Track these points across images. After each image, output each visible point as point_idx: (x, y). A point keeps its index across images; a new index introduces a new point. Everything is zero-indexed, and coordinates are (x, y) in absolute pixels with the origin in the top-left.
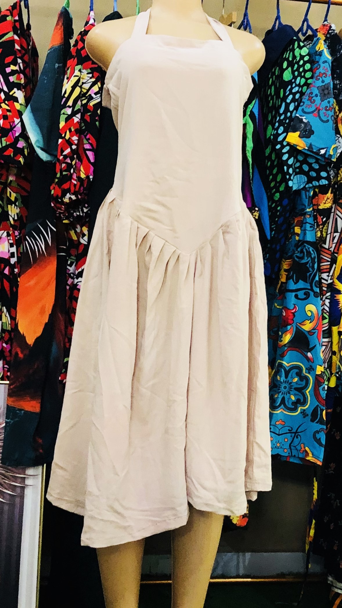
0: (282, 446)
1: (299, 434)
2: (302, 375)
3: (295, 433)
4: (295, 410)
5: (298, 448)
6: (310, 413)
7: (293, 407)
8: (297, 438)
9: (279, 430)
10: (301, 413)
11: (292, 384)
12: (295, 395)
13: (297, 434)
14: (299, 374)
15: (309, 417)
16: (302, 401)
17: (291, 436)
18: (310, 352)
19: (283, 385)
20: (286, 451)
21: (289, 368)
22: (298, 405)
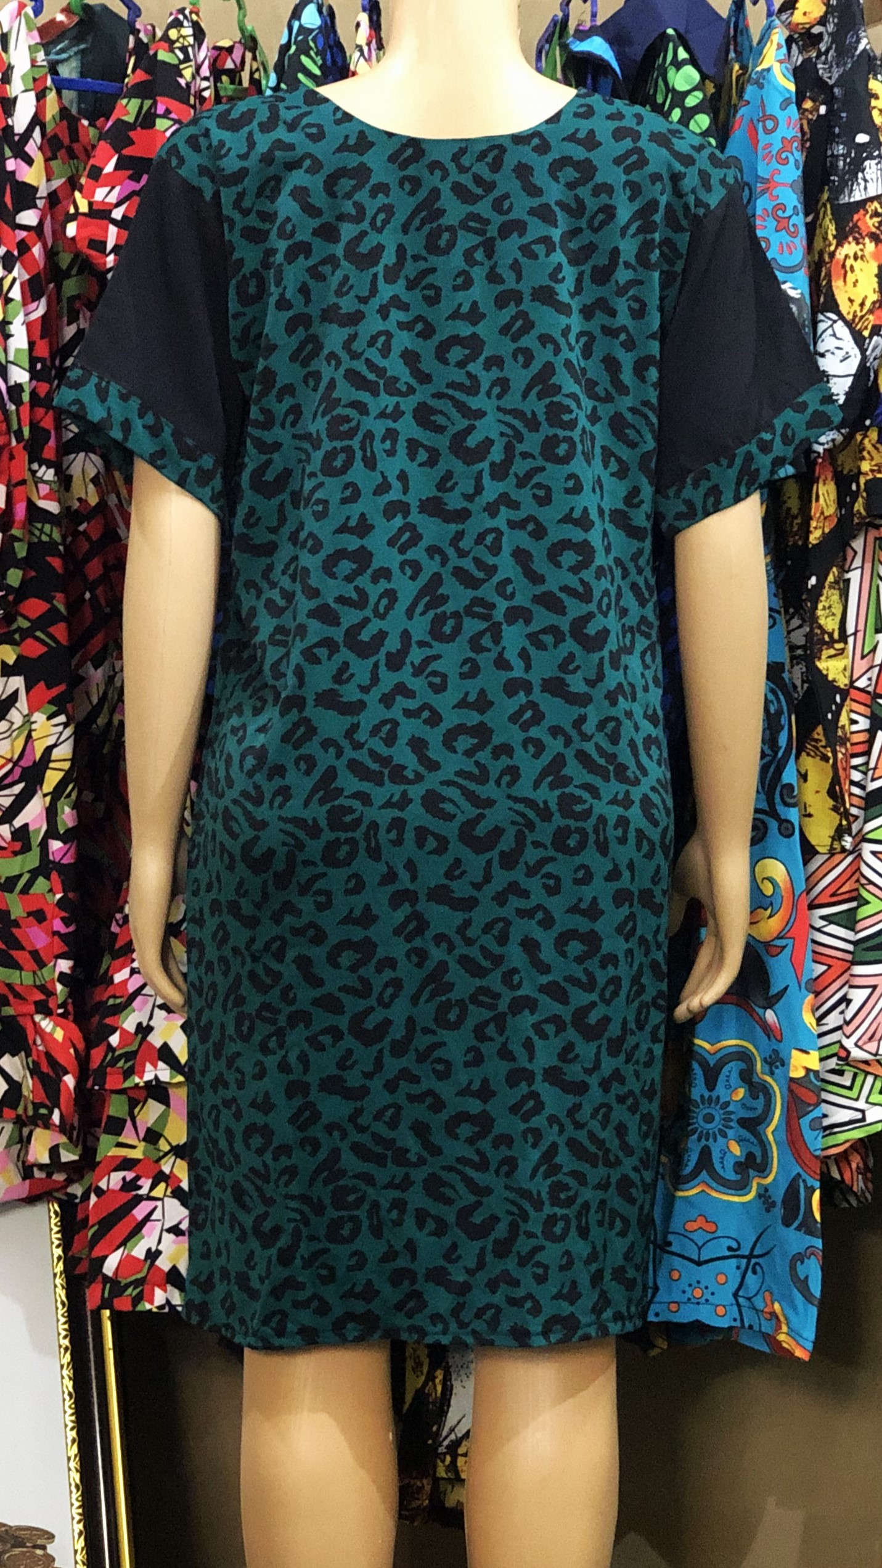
0: (710, 1297)
1: (760, 1260)
2: (755, 1079)
3: (749, 1257)
4: (741, 1187)
5: (759, 1303)
6: (778, 1195)
7: (739, 1177)
8: (754, 1272)
9: (700, 1249)
10: (759, 1196)
11: (731, 1108)
12: (740, 1141)
13: (753, 1261)
14: (747, 1077)
15: (779, 1211)
16: (759, 1160)
17: (738, 1268)
18: (770, 1007)
19: (704, 1110)
20: (721, 1311)
21: (718, 1056)
22: (751, 1172)
